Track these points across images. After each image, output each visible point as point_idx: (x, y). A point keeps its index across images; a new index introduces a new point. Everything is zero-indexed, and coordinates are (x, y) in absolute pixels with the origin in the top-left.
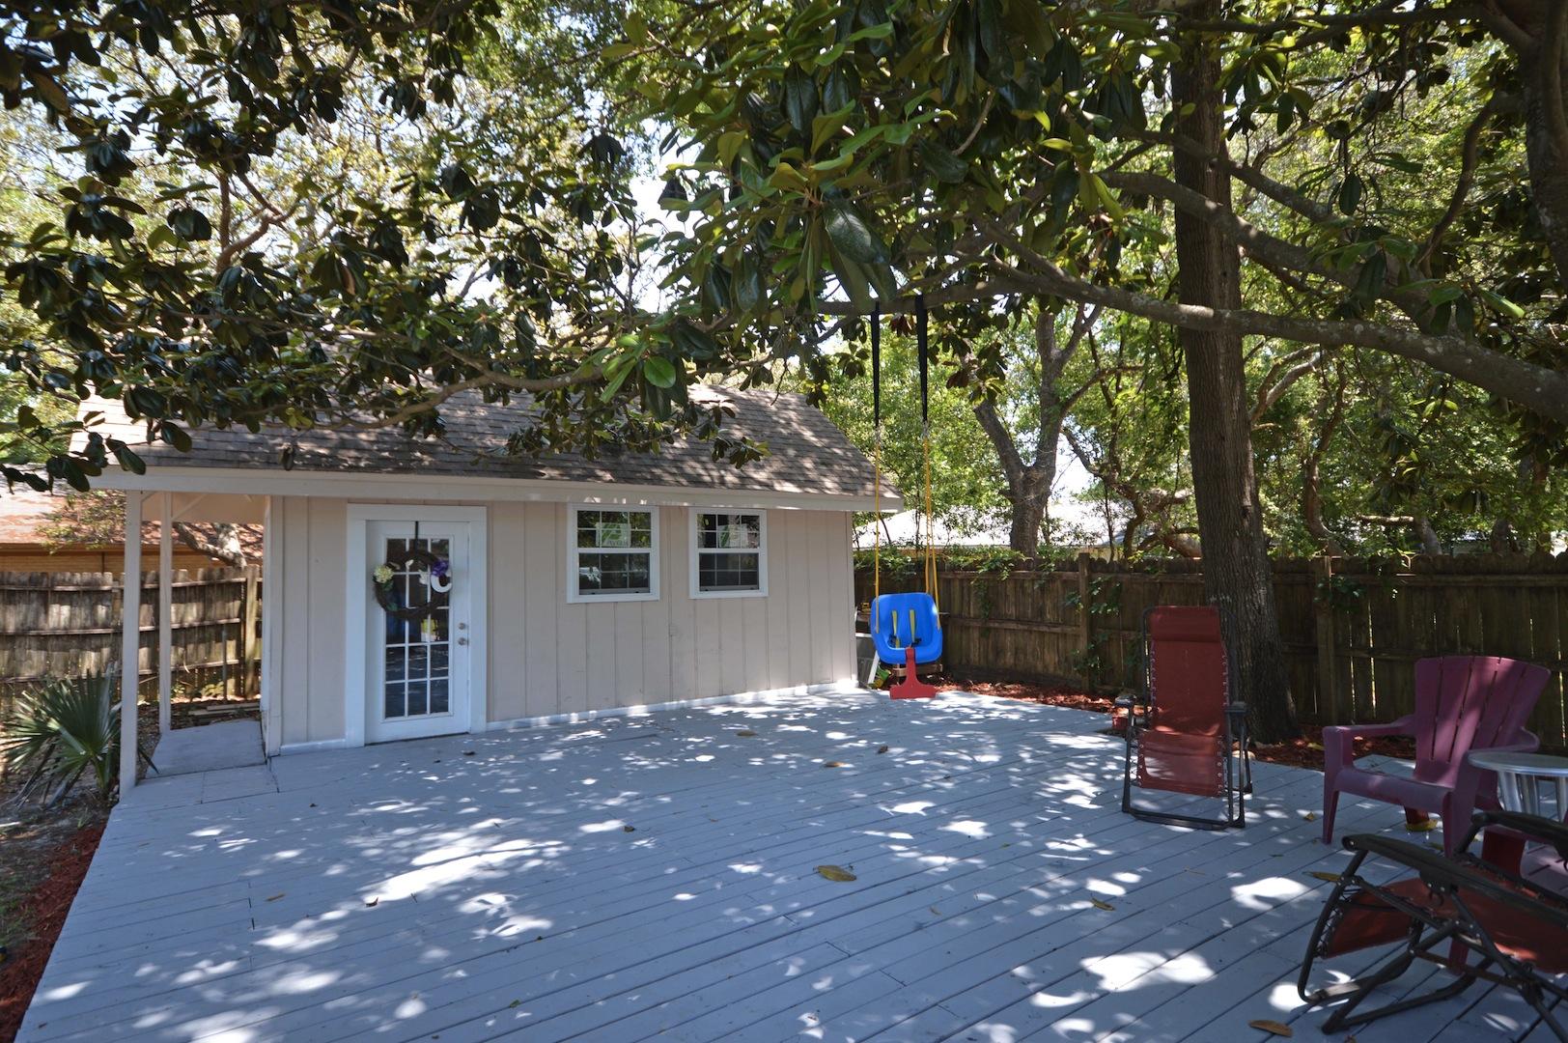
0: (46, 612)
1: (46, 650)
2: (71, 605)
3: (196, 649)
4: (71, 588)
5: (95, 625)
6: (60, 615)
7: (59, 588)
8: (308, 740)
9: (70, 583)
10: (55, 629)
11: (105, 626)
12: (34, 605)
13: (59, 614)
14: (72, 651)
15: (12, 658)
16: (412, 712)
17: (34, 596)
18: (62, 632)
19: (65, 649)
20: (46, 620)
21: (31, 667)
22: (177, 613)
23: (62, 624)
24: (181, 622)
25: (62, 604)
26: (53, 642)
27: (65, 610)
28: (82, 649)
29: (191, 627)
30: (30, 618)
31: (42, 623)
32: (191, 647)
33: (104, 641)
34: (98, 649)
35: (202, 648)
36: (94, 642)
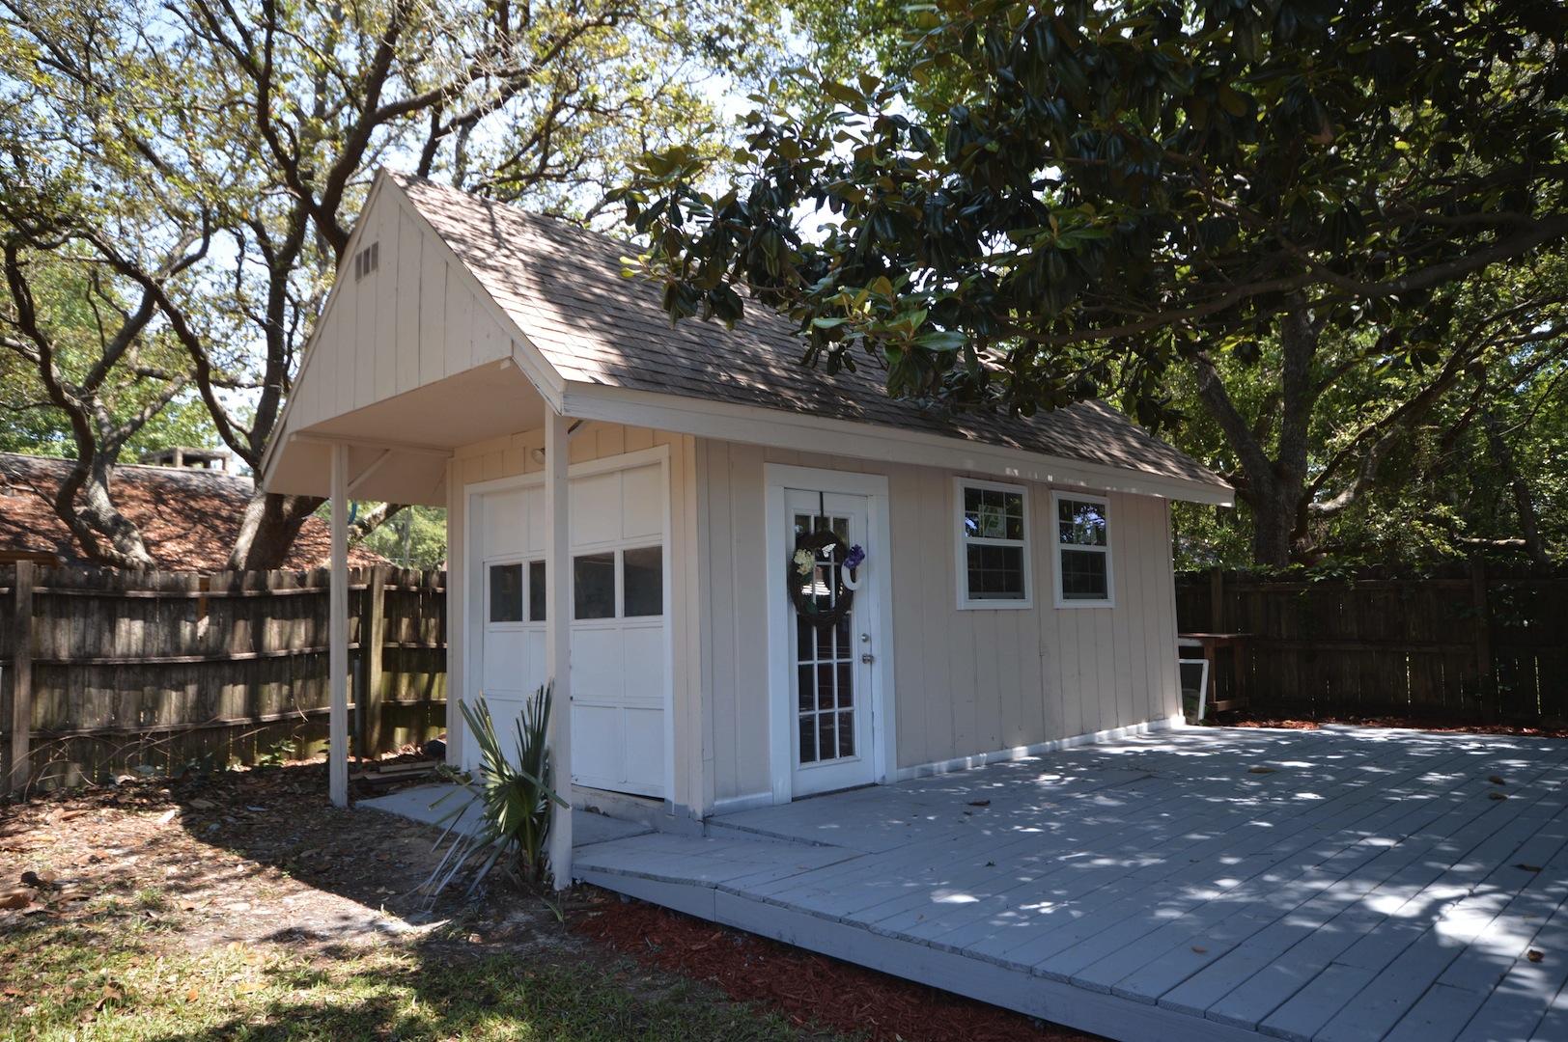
0: (113, 631)
1: (112, 688)
2: (145, 620)
3: (304, 687)
4: (148, 594)
5: (178, 651)
6: (131, 634)
7: (132, 593)
8: (736, 795)
9: (145, 588)
10: (123, 656)
11: (190, 653)
12: (96, 618)
13: (129, 633)
14: (147, 689)
15: (64, 702)
16: (823, 757)
17: (94, 605)
18: (135, 661)
19: (137, 687)
20: (113, 643)
21: (93, 715)
22: (281, 633)
23: (134, 648)
24: (287, 647)
25: (132, 618)
26: (122, 676)
27: (138, 626)
28: (161, 687)
29: (301, 654)
30: (90, 640)
31: (106, 647)
32: (299, 684)
33: (190, 675)
34: (180, 687)
35: (312, 686)
36: (177, 676)
